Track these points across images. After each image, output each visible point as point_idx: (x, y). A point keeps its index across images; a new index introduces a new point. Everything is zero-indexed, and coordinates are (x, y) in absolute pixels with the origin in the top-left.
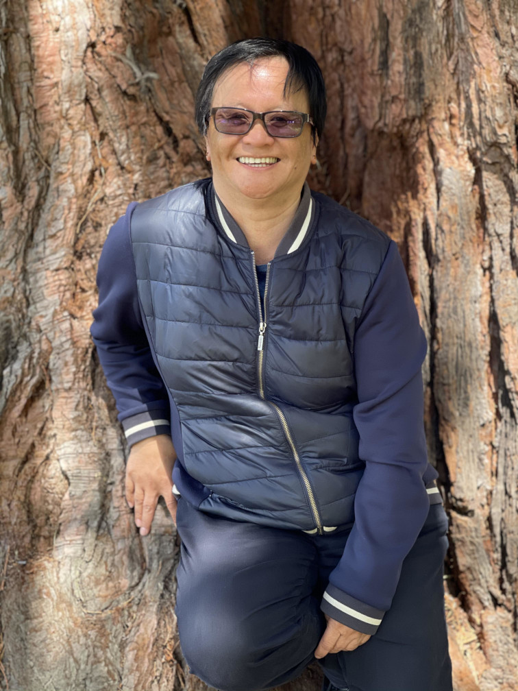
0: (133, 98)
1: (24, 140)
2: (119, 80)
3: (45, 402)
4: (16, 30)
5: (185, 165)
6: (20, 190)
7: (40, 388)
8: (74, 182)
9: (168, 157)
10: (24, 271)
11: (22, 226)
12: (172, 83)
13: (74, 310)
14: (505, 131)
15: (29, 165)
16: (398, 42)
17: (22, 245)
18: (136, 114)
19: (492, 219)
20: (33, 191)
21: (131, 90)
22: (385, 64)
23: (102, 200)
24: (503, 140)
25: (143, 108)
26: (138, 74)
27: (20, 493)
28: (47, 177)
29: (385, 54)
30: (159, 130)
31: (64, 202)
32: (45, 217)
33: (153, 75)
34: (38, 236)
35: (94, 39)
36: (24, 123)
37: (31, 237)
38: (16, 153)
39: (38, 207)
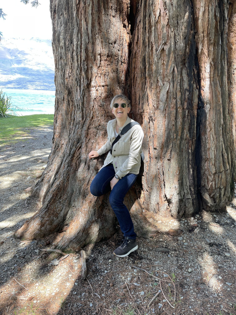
0: (100, 106)
1: (84, 112)
2: (99, 104)
3: (80, 149)
4: (85, 96)
5: (107, 117)
6: (83, 119)
7: (80, 147)
8: (89, 118)
9: (105, 116)
10: (82, 131)
11: (82, 124)
12: (108, 105)
13: (87, 137)
14: (152, 114)
15: (84, 115)
16: (141, 100)
17: (82, 127)
18: (101, 109)
19: (151, 129)
20: (84, 119)
21: (100, 105)
22: (139, 104)
23: (94, 121)
24: (152, 116)
25: (102, 108)
26: (102, 103)
27: (75, 162)
28: (86, 117)
29: (140, 102)
30: (104, 111)
31: (88, 121)
32: (85, 123)
33: (105, 103)
34: (84, 126)
35: (96, 97)
36: (84, 109)
37: (83, 126)
38: (83, 114)
39: (85, 121)
